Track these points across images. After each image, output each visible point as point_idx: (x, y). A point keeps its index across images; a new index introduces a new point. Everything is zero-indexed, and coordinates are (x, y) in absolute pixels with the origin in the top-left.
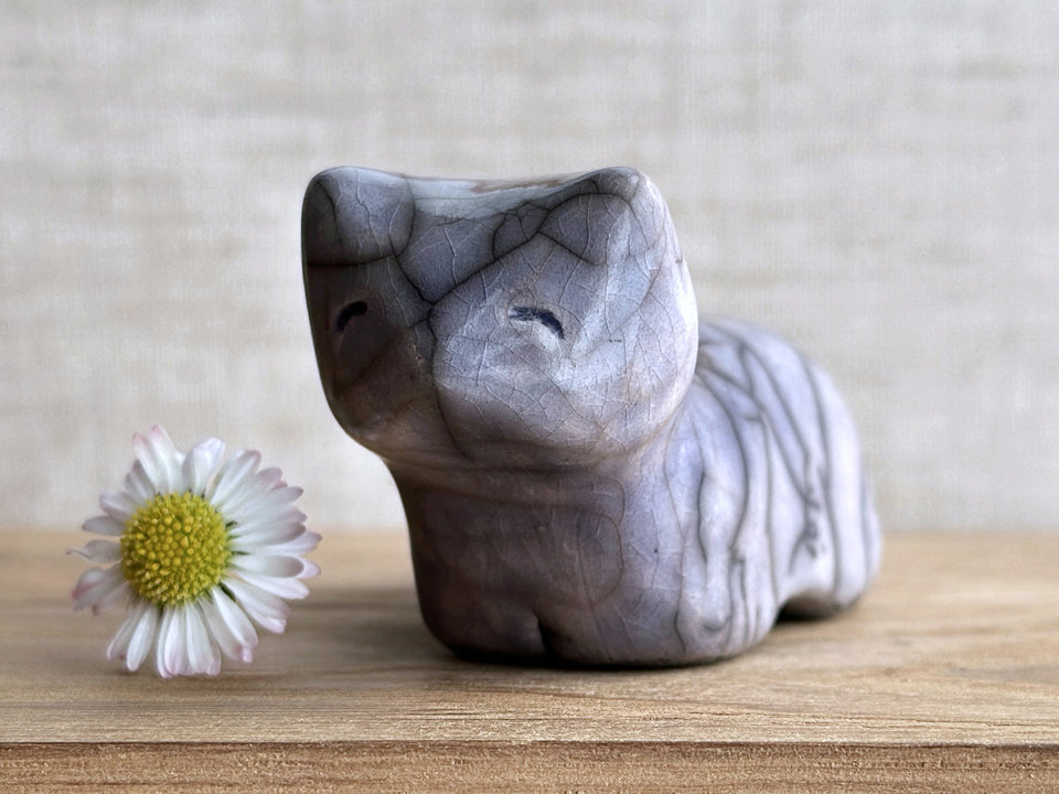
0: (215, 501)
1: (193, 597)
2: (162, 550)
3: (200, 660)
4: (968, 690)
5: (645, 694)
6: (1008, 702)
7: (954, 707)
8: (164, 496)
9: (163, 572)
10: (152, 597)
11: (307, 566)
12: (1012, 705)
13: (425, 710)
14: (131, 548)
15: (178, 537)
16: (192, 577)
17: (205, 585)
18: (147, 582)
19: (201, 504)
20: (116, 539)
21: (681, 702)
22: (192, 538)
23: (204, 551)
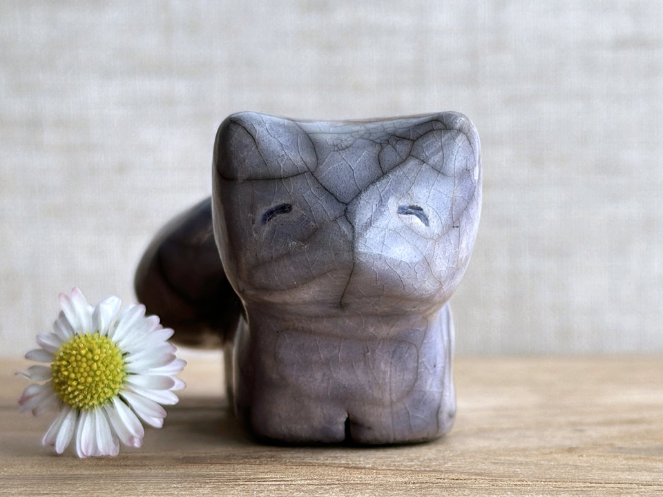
0: (114, 339)
1: (100, 403)
2: (79, 372)
3: (105, 446)
4: (624, 462)
5: (405, 466)
6: (650, 470)
7: (614, 473)
8: (81, 335)
9: (80, 387)
10: (73, 404)
11: (177, 382)
12: (654, 472)
13: (258, 479)
14: (58, 371)
15: (90, 363)
16: (100, 390)
17: (108, 396)
18: (70, 393)
19: (105, 341)
20: (48, 365)
21: (430, 471)
22: (99, 364)
23: (108, 372)
